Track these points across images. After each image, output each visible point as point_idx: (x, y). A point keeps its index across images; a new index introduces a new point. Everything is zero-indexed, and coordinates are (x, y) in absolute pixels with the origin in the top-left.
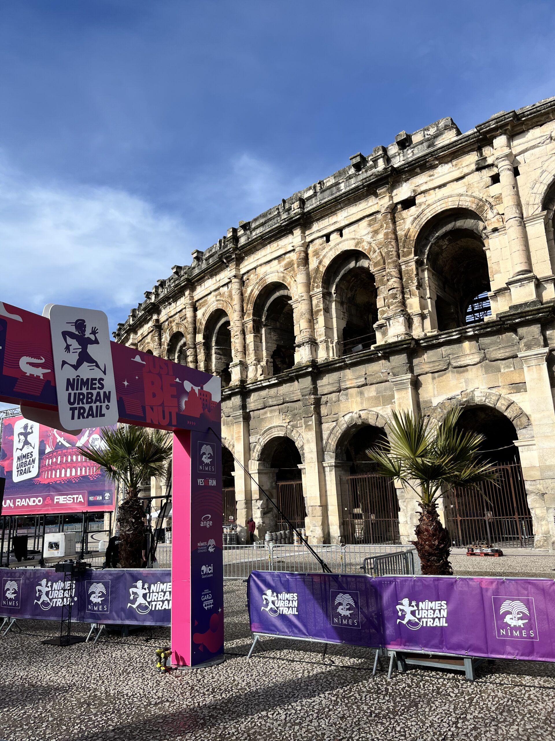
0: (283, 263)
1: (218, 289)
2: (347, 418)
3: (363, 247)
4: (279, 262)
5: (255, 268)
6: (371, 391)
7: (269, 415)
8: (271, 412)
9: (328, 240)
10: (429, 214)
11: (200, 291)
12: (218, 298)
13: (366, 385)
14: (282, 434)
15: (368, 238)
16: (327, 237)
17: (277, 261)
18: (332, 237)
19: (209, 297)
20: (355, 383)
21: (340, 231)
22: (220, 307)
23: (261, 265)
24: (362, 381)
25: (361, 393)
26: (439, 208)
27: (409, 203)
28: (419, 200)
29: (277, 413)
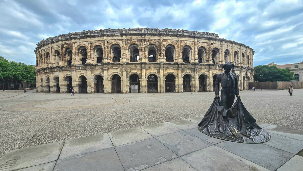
0: (191, 43)
1: (172, 40)
2: (201, 73)
3: (206, 47)
4: (190, 42)
5: (184, 40)
6: (205, 70)
7: (186, 70)
8: (187, 69)
9: (200, 43)
10: (214, 47)
11: (165, 38)
12: (172, 42)
13: (205, 69)
14: (189, 74)
15: (206, 46)
16: (200, 42)
17: (189, 42)
18: (201, 43)
19: (168, 40)
20: (204, 68)
21: (202, 42)
22: (172, 44)
23: (185, 41)
24: (205, 68)
25: (204, 70)
26: (216, 47)
27: (212, 44)
28: (213, 44)
29: (188, 70)
